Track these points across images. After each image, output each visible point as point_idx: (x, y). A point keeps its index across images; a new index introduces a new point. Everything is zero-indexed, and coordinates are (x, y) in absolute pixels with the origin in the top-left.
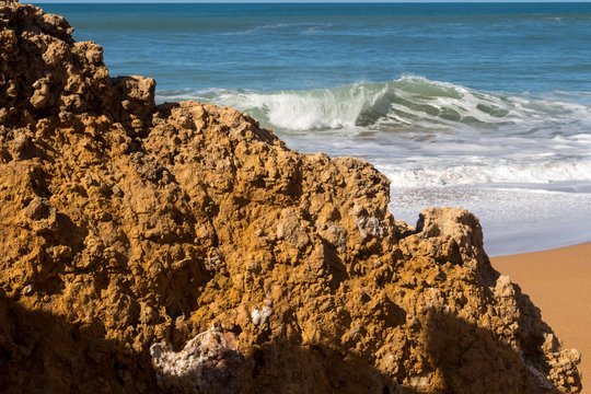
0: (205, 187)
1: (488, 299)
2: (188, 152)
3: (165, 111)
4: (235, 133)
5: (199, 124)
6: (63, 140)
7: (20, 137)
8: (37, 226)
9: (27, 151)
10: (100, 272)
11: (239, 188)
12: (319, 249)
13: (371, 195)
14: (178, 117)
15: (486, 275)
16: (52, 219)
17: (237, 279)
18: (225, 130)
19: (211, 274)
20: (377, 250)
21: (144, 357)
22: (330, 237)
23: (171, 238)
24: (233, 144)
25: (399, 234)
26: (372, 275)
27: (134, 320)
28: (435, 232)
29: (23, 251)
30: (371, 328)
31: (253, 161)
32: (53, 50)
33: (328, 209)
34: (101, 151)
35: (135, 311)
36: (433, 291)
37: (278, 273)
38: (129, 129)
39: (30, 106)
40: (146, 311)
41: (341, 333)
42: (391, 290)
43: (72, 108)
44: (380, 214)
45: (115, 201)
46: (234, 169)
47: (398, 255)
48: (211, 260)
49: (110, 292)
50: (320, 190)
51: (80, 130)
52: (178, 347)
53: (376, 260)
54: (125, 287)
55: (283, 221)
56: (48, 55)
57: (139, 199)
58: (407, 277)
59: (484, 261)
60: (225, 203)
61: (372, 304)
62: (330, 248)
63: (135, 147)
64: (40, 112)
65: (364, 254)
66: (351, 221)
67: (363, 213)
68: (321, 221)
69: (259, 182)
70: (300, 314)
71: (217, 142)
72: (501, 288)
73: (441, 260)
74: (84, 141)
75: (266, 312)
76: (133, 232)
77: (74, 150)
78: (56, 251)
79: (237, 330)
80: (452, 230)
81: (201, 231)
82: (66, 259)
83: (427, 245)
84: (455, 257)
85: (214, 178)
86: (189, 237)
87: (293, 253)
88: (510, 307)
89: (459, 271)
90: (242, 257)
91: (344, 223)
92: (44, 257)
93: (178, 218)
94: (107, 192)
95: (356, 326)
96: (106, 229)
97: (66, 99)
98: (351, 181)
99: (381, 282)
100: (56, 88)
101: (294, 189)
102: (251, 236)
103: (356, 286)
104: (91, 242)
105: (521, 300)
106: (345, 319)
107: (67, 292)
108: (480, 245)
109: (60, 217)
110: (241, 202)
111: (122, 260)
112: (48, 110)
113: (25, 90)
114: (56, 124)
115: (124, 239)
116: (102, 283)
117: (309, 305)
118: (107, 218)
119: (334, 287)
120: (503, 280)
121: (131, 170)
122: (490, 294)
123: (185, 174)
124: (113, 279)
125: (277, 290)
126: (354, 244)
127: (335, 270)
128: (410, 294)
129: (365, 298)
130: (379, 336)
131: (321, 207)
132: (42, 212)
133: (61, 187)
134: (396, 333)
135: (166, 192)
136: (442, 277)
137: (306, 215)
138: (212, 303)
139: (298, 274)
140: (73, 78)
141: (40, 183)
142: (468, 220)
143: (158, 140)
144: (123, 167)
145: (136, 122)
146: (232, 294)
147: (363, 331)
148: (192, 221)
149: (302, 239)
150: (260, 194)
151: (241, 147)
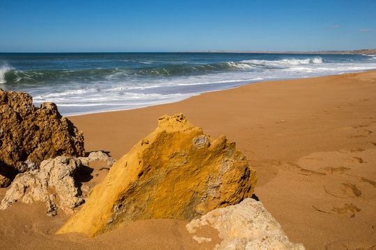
1: (60, 122)
12: (15, 114)
13: (27, 100)
15: (59, 117)
20: (31, 113)
22: (17, 111)
25: (36, 109)
26: (30, 119)
28: (45, 108)
30: (31, 132)
33: (16, 105)
36: (46, 122)
37: (4, 121)
41: (23, 134)
42: (35, 122)
44: (30, 105)
47: (36, 114)
50: (13, 100)
53: (31, 116)
55: (4, 108)
58: (39, 119)
59: (58, 114)
61: (31, 126)
62: (18, 114)
65: (27, 114)
66: (23, 107)
67: (26, 105)
68: (15, 107)
70: (12, 130)
72: (62, 120)
73: (47, 114)
75: (2, 130)
80: (49, 107)
83: (43, 111)
84: (51, 113)
87: (8, 116)
88: (66, 123)
89: (52, 116)
91: (21, 107)
95: (27, 131)
98: (22, 97)
99: (32, 121)
101: (6, 100)
103: (26, 122)
105: (68, 121)
106: (24, 130)
108: (57, 110)
117: (14, 128)
119: (20, 123)
120: (63, 117)
122: (59, 121)
125: (4, 125)
126: (24, 112)
127: (19, 118)
128: (40, 123)
129: (29, 125)
130: (34, 134)
131: (14, 104)
134: (38, 132)
136: (48, 118)
137: (10, 106)
139: (10, 121)
142: (53, 104)
147: (29, 133)
149: (10, 112)
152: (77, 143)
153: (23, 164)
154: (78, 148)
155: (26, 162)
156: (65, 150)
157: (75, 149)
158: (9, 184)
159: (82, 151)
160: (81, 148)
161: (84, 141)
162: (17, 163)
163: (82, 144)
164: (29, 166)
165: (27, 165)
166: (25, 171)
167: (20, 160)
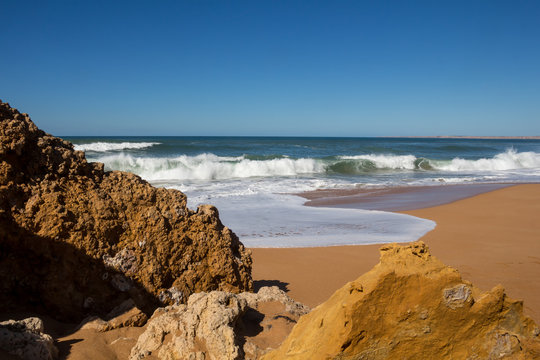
0: (122, 200)
1: (220, 235)
2: (116, 188)
3: (108, 174)
4: (133, 181)
5: (120, 179)
6: (70, 184)
7: (54, 184)
8: (60, 215)
9: (57, 189)
10: (84, 231)
11: (134, 200)
12: (162, 220)
13: (180, 202)
14: (112, 176)
15: (220, 226)
16: (66, 213)
17: (134, 232)
18: (129, 180)
19: (124, 230)
20: (183, 220)
21: (101, 259)
22: (167, 216)
23: (110, 218)
24: (132, 185)
25: (190, 214)
26: (181, 228)
27: (97, 246)
28: (203, 213)
29: (55, 225)
30: (181, 246)
31: (139, 191)
32: (66, 153)
33: (166, 206)
34: (84, 189)
35: (97, 244)
36: (202, 233)
37: (148, 229)
38: (94, 181)
39: (58, 173)
40: (101, 244)
41: (170, 248)
42: (188, 233)
43: (73, 173)
44: (183, 208)
45: (89, 206)
46: (132, 194)
47: (190, 221)
48: (124, 225)
49: (88, 237)
50: (163, 200)
51: (76, 181)
52: (113, 256)
53: (182, 223)
54: (93, 236)
55: (150, 211)
56: (65, 155)
57: (98, 205)
58: (193, 229)
59: (219, 222)
60: (129, 205)
61: (181, 238)
62: (166, 220)
63: (97, 187)
64: (60, 175)
65: (178, 221)
66: (173, 210)
67: (178, 207)
68: (163, 211)
69: (141, 198)
70: (156, 242)
71: (126, 185)
72: (225, 231)
73: (205, 223)
74: (78, 185)
75: (144, 242)
76: (96, 216)
77: (74, 188)
78: (67, 224)
79: (134, 249)
80: (208, 212)
81: (121, 215)
82: (71, 227)
83: (200, 218)
84: (209, 221)
85: (125, 197)
86: (117, 217)
87: (154, 222)
88: (228, 237)
89: (211, 226)
90: (135, 224)
91: (171, 211)
92: (63, 226)
93: (112, 211)
94: (86, 203)
95: (176, 246)
96: (86, 215)
97: (71, 171)
98: (173, 197)
99: (184, 231)
100: (67, 167)
101: (154, 200)
102: (139, 216)
103: (176, 233)
104: (80, 221)
105: (232, 234)
106: (172, 244)
107: (72, 237)
108: (218, 217)
109: (69, 212)
110: (135, 205)
111: (92, 226)
112: (65, 174)
113: (56, 167)
114: (67, 179)
115: (93, 219)
116: (85, 234)
117: (159, 240)
118: (86, 212)
119: (168, 233)
120: (226, 228)
121: (95, 195)
122: (220, 233)
123: (115, 196)
124: (89, 233)
125: (148, 235)
126: (175, 218)
127: (168, 227)
128: (194, 234)
129: (179, 236)
130: (184, 249)
131: (163, 206)
132: (62, 210)
133: (69, 202)
134: (190, 247)
135: (108, 202)
136: (205, 228)
137: (158, 209)
138: (124, 240)
139: (155, 229)
140: (74, 163)
141: (61, 200)
142: (214, 209)
143: (105, 184)
144: (92, 194)
145: (97, 178)
146: (132, 237)
147: (178, 248)
148: (118, 212)
149: (157, 217)
150: (142, 202)
151: (135, 186)
152: (242, 267)
153: (166, 292)
154: (243, 275)
155: (170, 290)
156: (224, 277)
157: (239, 277)
158: (145, 322)
159: (248, 281)
160: (246, 276)
161: (252, 266)
162: (159, 291)
163: (249, 270)
164: (174, 296)
165: (171, 294)
166: (167, 304)
167: (163, 287)
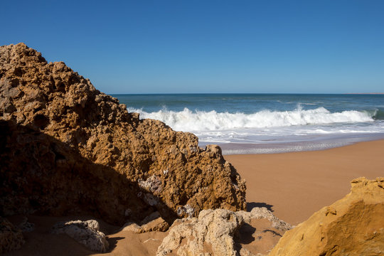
0: (152, 140)
1: (223, 167)
2: (147, 131)
3: (142, 121)
4: (159, 126)
5: (150, 124)
6: (116, 128)
7: (105, 128)
8: (110, 150)
9: (107, 131)
10: (125, 161)
11: (160, 140)
12: (181, 155)
13: (193, 142)
14: (145, 123)
15: (222, 161)
16: (113, 148)
17: (160, 163)
18: (157, 125)
19: (153, 162)
20: (195, 155)
21: (137, 182)
22: (183, 152)
23: (143, 153)
24: (159, 129)
25: (201, 151)
26: (194, 162)
27: (134, 173)
28: (210, 151)
29: (106, 156)
30: (194, 175)
31: (164, 133)
32: (114, 106)
33: (183, 145)
34: (126, 131)
35: (134, 171)
36: (209, 166)
37: (170, 161)
38: (133, 126)
39: (108, 121)
40: (137, 171)
41: (186, 176)
42: (199, 165)
43: (119, 121)
44: (196, 146)
45: (129, 144)
46: (159, 135)
47: (201, 156)
48: (153, 158)
49: (128, 166)
50: (181, 140)
51: (120, 126)
52: (145, 180)
53: (195, 158)
54: (132, 165)
55: (171, 148)
56: (113, 108)
57: (135, 143)
58: (203, 162)
59: (222, 157)
60: (157, 144)
61: (194, 169)
62: (183, 155)
63: (134, 130)
64: (110, 122)
65: (192, 156)
66: (189, 148)
67: (192, 146)
68: (181, 148)
69: (165, 139)
70: (176, 171)
71: (155, 129)
72: (226, 164)
73: (211, 158)
74: (122, 129)
75: (167, 171)
76: (134, 151)
77: (119, 131)
78: (114, 156)
79: (160, 176)
80: (214, 150)
81: (151, 151)
82: (117, 158)
83: (208, 154)
84: (215, 157)
85: (154, 138)
86: (148, 152)
87: (174, 156)
88: (229, 169)
89: (216, 160)
90: (161, 157)
91: (187, 149)
92: (111, 158)
93: (145, 148)
94: (127, 141)
95: (190, 174)
96: (127, 150)
97: (117, 119)
98: (189, 138)
99: (196, 163)
100: (115, 115)
101: (174, 140)
102: (164, 152)
103: (190, 164)
104: (123, 154)
105: (231, 167)
106: (187, 173)
107: (118, 165)
108: (221, 153)
109: (115, 147)
110: (161, 144)
111: (131, 158)
112: (113, 121)
113: (107, 116)
114: (114, 124)
115: (131, 153)
116: (126, 164)
117: (178, 169)
118: (127, 148)
119: (184, 164)
120: (227, 162)
121: (133, 136)
122: (223, 166)
123: (147, 137)
124: (129, 163)
125: (170, 165)
126: (190, 154)
127: (184, 160)
128: (204, 166)
129: (192, 167)
130: (196, 177)
131: (181, 145)
132: (111, 146)
133: (116, 140)
134: (200, 176)
135: (142, 141)
136: (211, 162)
137: (177, 147)
138: (153, 169)
139: (175, 162)
140: (119, 113)
141: (110, 139)
142: (218, 147)
143: (140, 128)
144: (131, 135)
145: (134, 124)
146: (159, 167)
147: (192, 176)
148: (148, 148)
149: (176, 153)
150: (166, 141)
151: (161, 130)
152: (238, 192)
153: (182, 208)
154: (239, 197)
155: (185, 206)
156: (225, 199)
157: (236, 199)
158: (167, 229)
159: (242, 202)
160: (242, 199)
161: (246, 191)
162: (177, 207)
163: (243, 194)
164: (188, 211)
165: (186, 210)
166: (183, 217)
167: (180, 204)
